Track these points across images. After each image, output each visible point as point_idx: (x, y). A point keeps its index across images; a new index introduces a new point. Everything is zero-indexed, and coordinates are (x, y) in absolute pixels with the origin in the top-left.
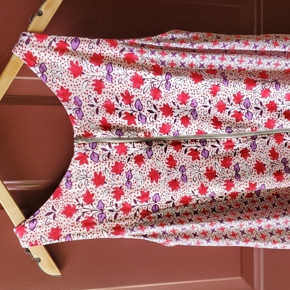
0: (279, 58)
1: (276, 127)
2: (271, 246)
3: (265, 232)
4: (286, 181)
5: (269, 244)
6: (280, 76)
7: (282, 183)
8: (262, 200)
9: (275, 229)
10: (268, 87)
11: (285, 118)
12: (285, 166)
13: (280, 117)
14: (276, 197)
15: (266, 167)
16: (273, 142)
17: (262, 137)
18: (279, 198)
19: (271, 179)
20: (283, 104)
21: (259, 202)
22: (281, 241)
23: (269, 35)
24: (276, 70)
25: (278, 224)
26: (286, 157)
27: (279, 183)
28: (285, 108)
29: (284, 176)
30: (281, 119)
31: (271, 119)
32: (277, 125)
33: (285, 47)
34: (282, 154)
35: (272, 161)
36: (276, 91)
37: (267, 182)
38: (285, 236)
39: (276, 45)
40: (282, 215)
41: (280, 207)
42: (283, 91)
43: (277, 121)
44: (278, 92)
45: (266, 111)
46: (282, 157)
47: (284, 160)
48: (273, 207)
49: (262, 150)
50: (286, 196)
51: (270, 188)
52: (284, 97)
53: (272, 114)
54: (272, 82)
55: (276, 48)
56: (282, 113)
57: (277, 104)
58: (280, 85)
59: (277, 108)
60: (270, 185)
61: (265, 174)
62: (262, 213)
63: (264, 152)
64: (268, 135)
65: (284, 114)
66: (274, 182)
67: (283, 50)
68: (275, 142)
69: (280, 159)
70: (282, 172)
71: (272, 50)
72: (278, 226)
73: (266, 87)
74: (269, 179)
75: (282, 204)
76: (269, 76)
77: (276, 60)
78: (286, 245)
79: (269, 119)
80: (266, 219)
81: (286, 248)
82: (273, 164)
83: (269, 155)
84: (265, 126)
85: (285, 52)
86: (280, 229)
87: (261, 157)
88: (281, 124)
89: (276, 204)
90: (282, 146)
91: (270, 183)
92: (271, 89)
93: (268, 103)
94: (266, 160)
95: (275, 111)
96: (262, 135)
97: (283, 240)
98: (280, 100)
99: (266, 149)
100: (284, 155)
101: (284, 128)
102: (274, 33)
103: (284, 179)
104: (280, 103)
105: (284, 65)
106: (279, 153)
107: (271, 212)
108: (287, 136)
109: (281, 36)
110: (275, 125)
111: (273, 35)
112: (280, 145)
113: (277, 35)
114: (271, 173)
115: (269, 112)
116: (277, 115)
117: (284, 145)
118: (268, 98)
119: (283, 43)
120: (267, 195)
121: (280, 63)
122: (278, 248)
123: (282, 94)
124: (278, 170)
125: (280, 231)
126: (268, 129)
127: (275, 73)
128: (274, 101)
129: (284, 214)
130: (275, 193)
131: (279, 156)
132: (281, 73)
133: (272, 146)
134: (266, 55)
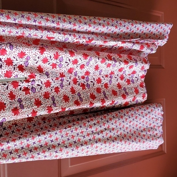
0: (11, 27)
1: (13, 76)
2: (10, 161)
3: (6, 152)
4: (20, 114)
5: (9, 160)
6: (13, 40)
7: (18, 116)
8: (4, 129)
9: (13, 149)
10: (4, 48)
11: (19, 70)
12: (20, 104)
13: (15, 69)
14: (14, 125)
15: (6, 105)
16: (11, 87)
17: (3, 84)
18: (17, 127)
19: (10, 114)
20: (17, 60)
21: (2, 130)
22: (18, 157)
23: (3, 10)
24: (10, 36)
25: (15, 145)
26: (21, 98)
27: (15, 116)
28: (19, 63)
29: (19, 111)
30: (16, 71)
31: (9, 71)
32: (14, 75)
33: (15, 20)
34: (18, 96)
35: (11, 101)
36: (10, 51)
37: (7, 116)
38: (21, 153)
39: (8, 18)
40: (18, 138)
41: (17, 133)
42: (15, 51)
43: (13, 72)
44: (12, 51)
45: (5, 65)
46: (18, 98)
47: (20, 99)
48: (12, 133)
49: (3, 93)
50: (22, 124)
51: (9, 120)
52: (17, 56)
53: (9, 67)
54: (7, 44)
55: (9, 20)
56: (17, 67)
57: (12, 60)
58: (13, 46)
59: (13, 63)
60: (9, 118)
61: (5, 110)
62: (3, 139)
63: (4, 95)
64: (7, 82)
65: (18, 67)
66: (12, 116)
67: (14, 22)
68: (12, 87)
69: (17, 99)
70: (18, 108)
71: (6, 21)
72: (16, 146)
73: (3, 48)
74: (8, 114)
75: (19, 130)
76: (5, 40)
77: (9, 29)
78: (21, 160)
79: (7, 71)
80: (6, 143)
81: (22, 161)
82: (11, 103)
83: (9, 97)
84: (4, 76)
85: (16, 24)
86: (17, 149)
87: (3, 99)
88: (16, 74)
89: (15, 131)
90: (18, 90)
91: (9, 116)
92: (7, 49)
93: (6, 59)
94: (6, 100)
95: (12, 66)
96: (3, 82)
97: (19, 156)
98: (14, 58)
99: (6, 93)
100: (19, 96)
101: (19, 77)
102: (7, 9)
103: (19, 113)
104: (15, 60)
105: (15, 33)
106: (16, 95)
107: (11, 137)
108: (21, 83)
109: (12, 12)
110: (12, 75)
111: (6, 10)
112: (16, 89)
113: (10, 11)
114: (10, 110)
115: (7, 66)
116: (13, 68)
117: (19, 89)
118: (5, 56)
119: (13, 17)
120: (8, 125)
121: (12, 31)
122: (16, 162)
123: (16, 53)
124: (15, 107)
125: (17, 150)
126: (7, 78)
127: (10, 38)
128: (10, 58)
129: (20, 138)
130: (14, 123)
131: (16, 97)
132: (14, 38)
133: (10, 90)
134: (2, 24)
